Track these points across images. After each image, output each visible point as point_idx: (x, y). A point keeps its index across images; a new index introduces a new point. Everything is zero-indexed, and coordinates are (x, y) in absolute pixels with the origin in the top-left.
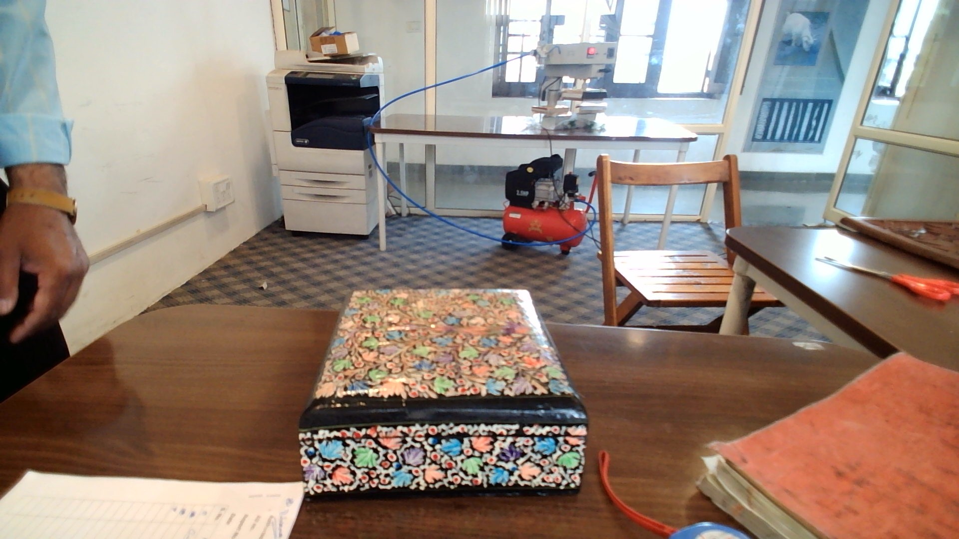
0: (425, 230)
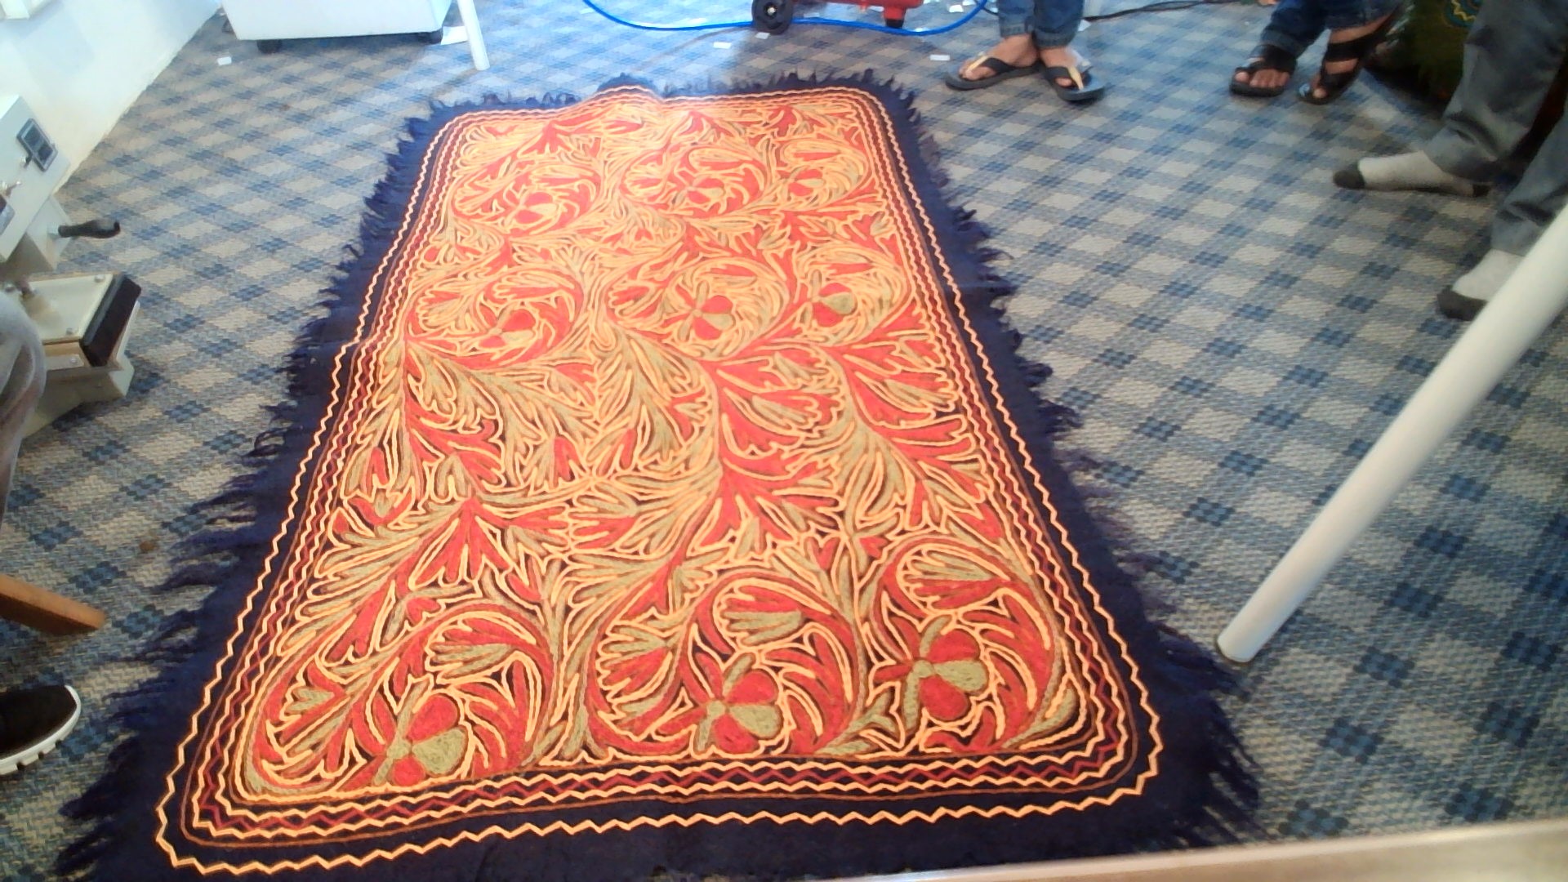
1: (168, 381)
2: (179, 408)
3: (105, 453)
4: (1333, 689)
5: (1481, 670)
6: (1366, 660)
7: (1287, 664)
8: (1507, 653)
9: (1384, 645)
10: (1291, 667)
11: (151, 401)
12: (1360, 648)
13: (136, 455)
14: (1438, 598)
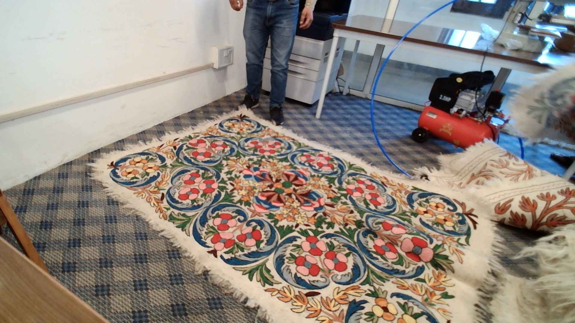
0: (354, 109)
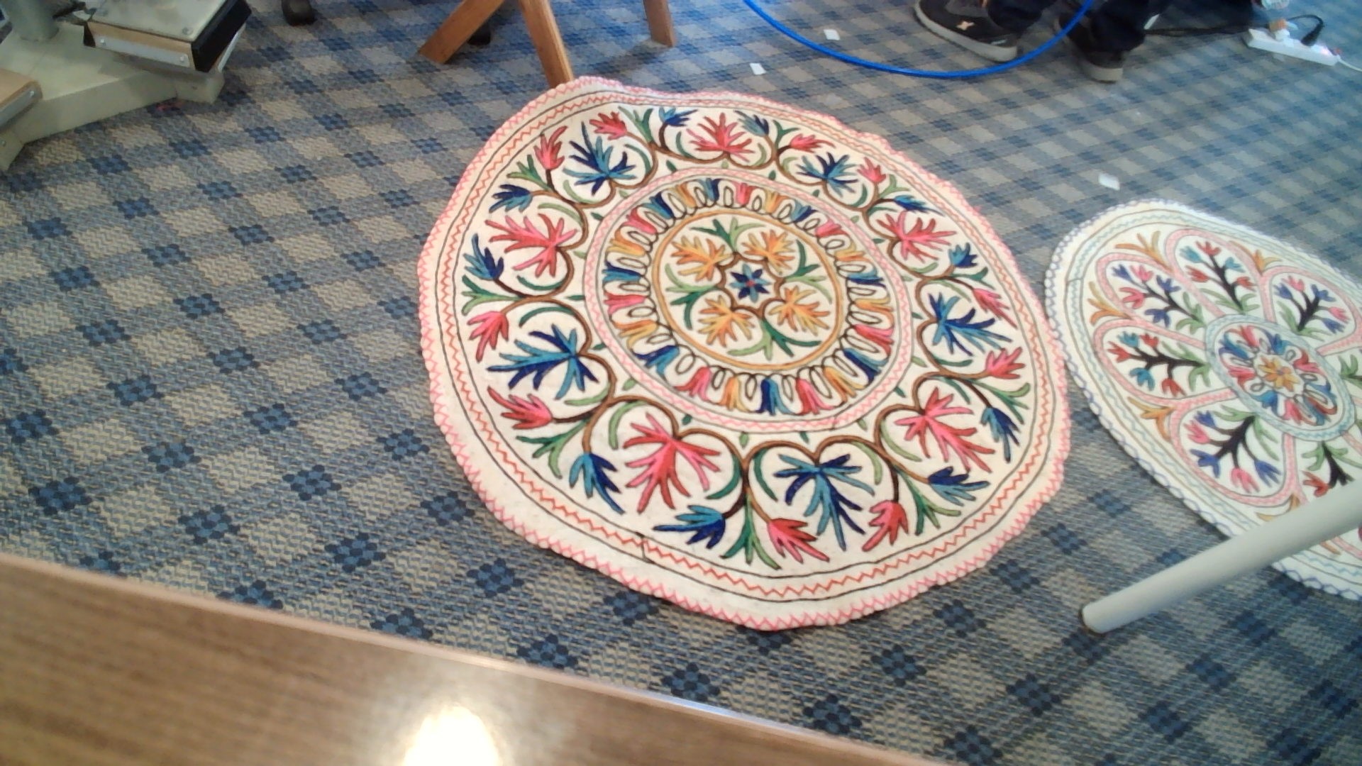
1: (254, 102)
2: (258, 129)
3: (189, 149)
4: (1164, 678)
5: (1287, 700)
6: (1198, 663)
7: (1133, 645)
8: (1313, 694)
9: (1216, 656)
10: (1136, 650)
11: (235, 115)
12: (1197, 652)
13: (215, 159)
14: (1273, 632)
